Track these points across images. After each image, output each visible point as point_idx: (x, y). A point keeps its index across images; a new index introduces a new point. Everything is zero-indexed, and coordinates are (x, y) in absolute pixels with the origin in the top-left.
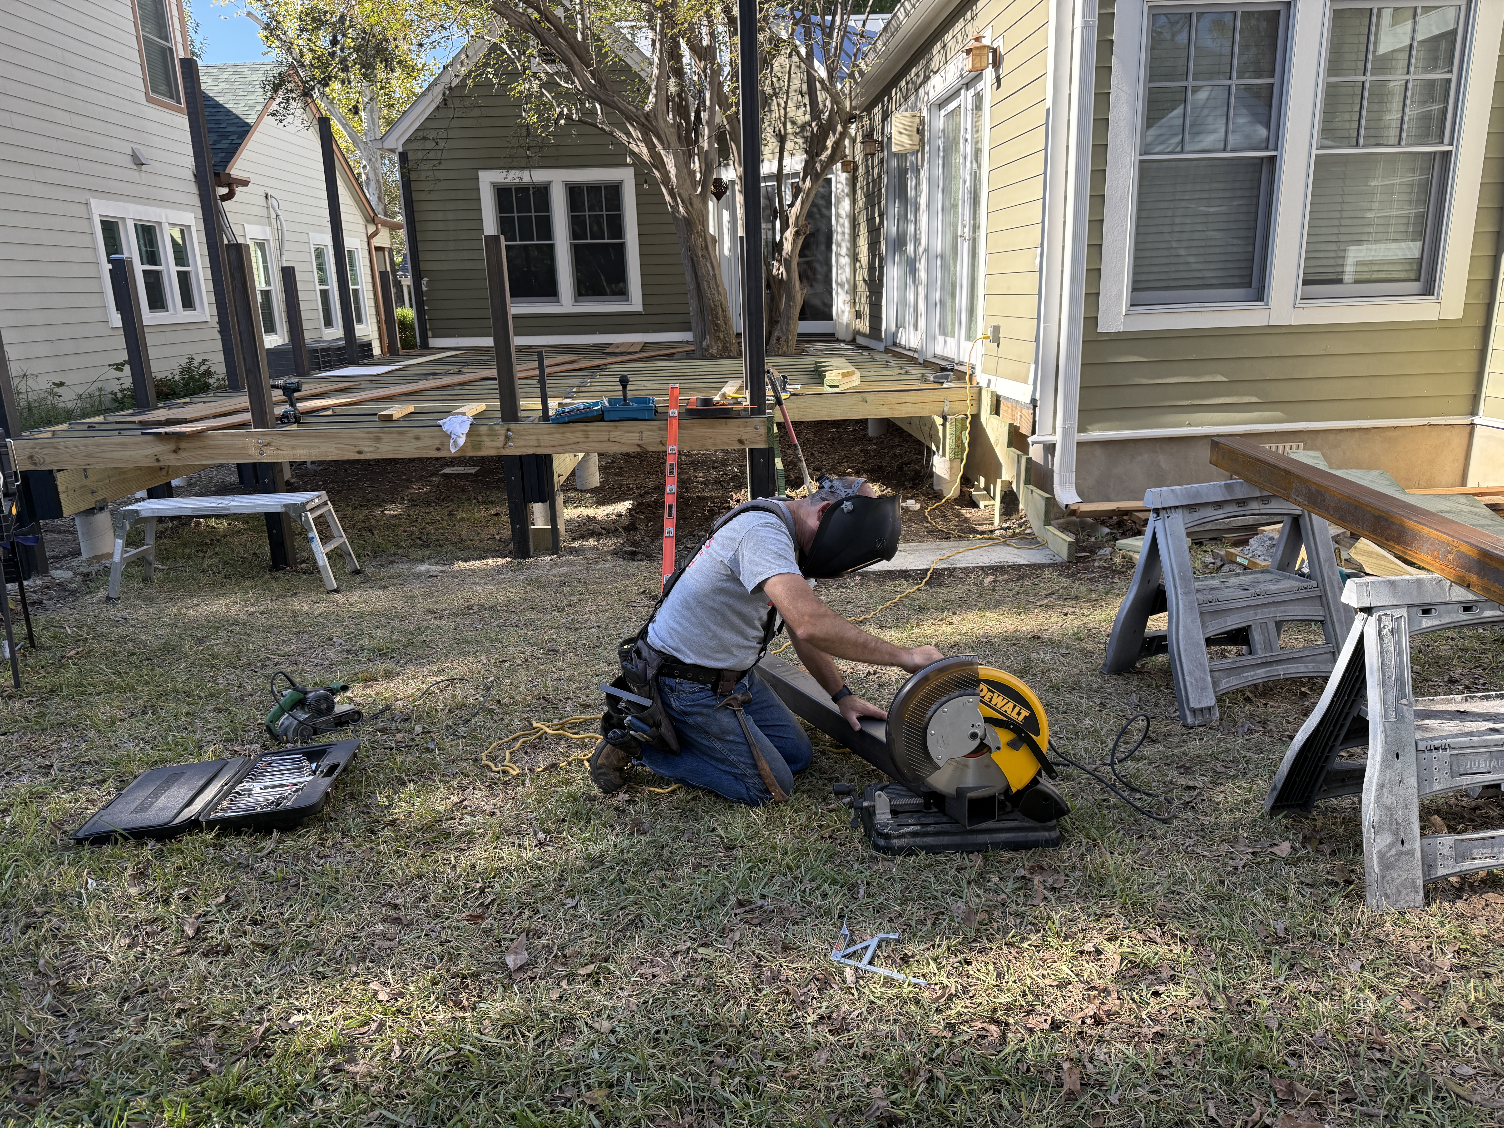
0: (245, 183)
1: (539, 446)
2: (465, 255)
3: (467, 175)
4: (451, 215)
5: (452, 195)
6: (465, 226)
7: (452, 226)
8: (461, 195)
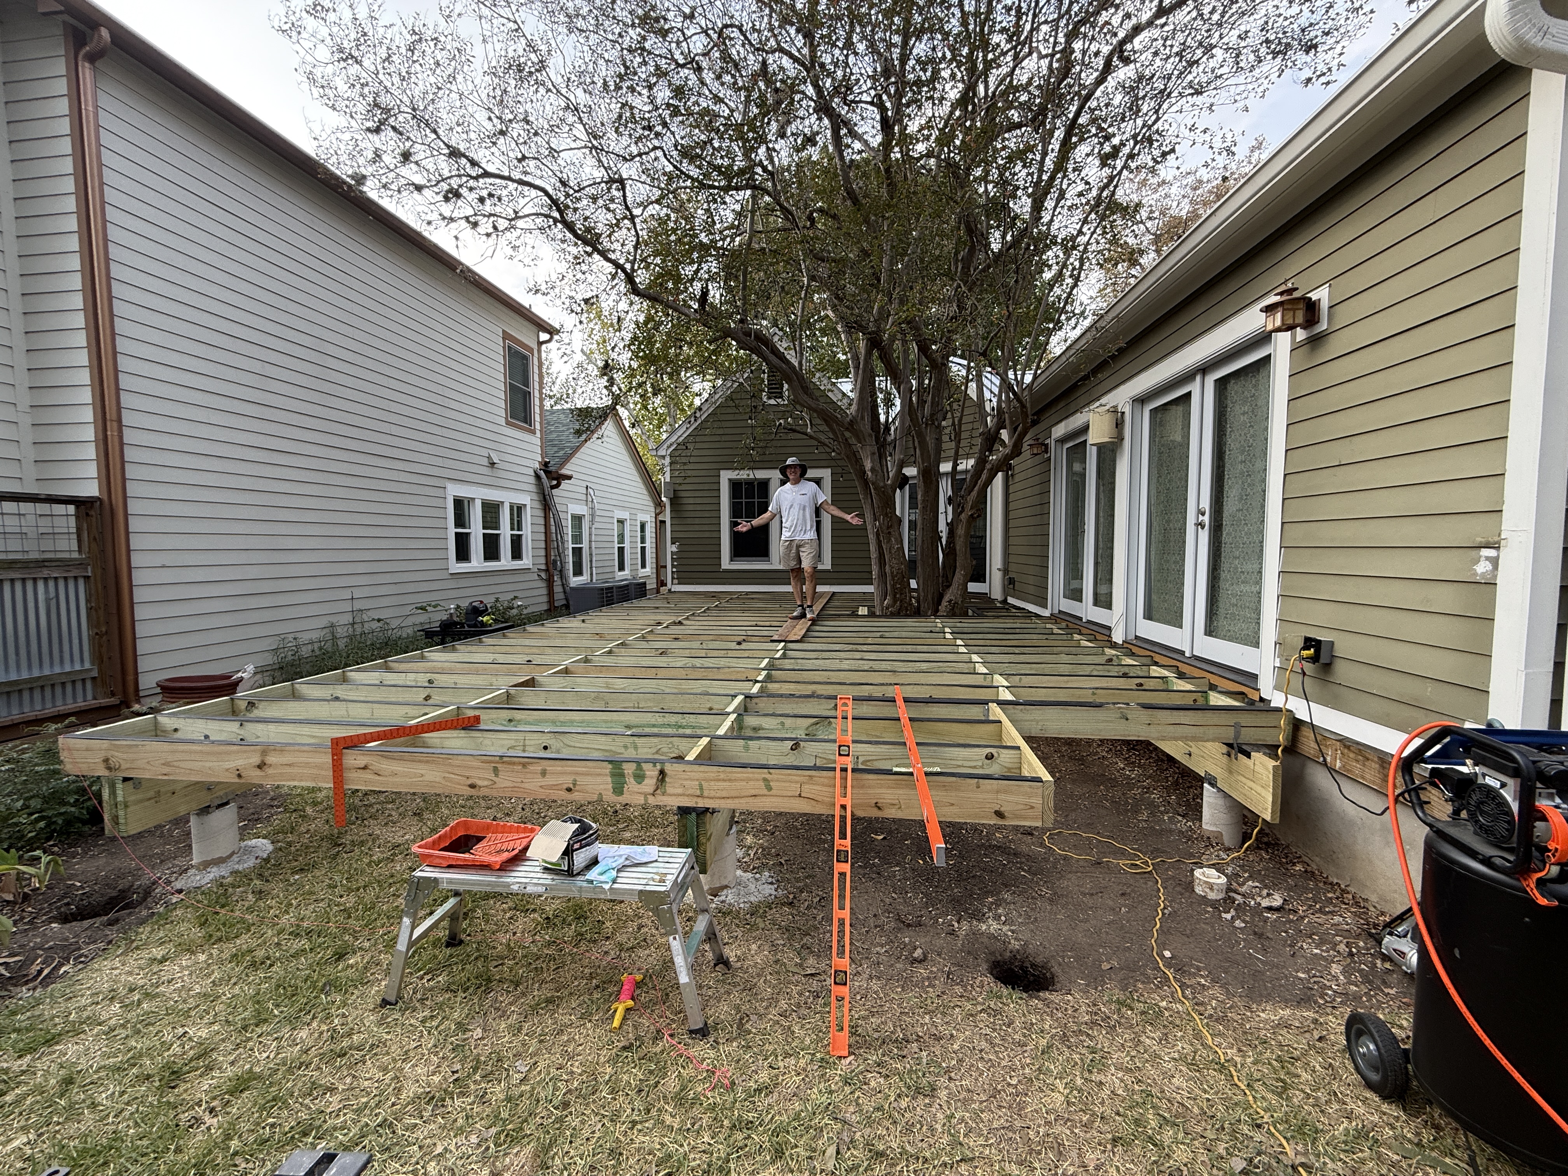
0: (569, 478)
1: (701, 796)
2: (706, 528)
3: (712, 473)
4: (699, 501)
5: (701, 487)
6: (708, 507)
7: (699, 508)
8: (707, 487)
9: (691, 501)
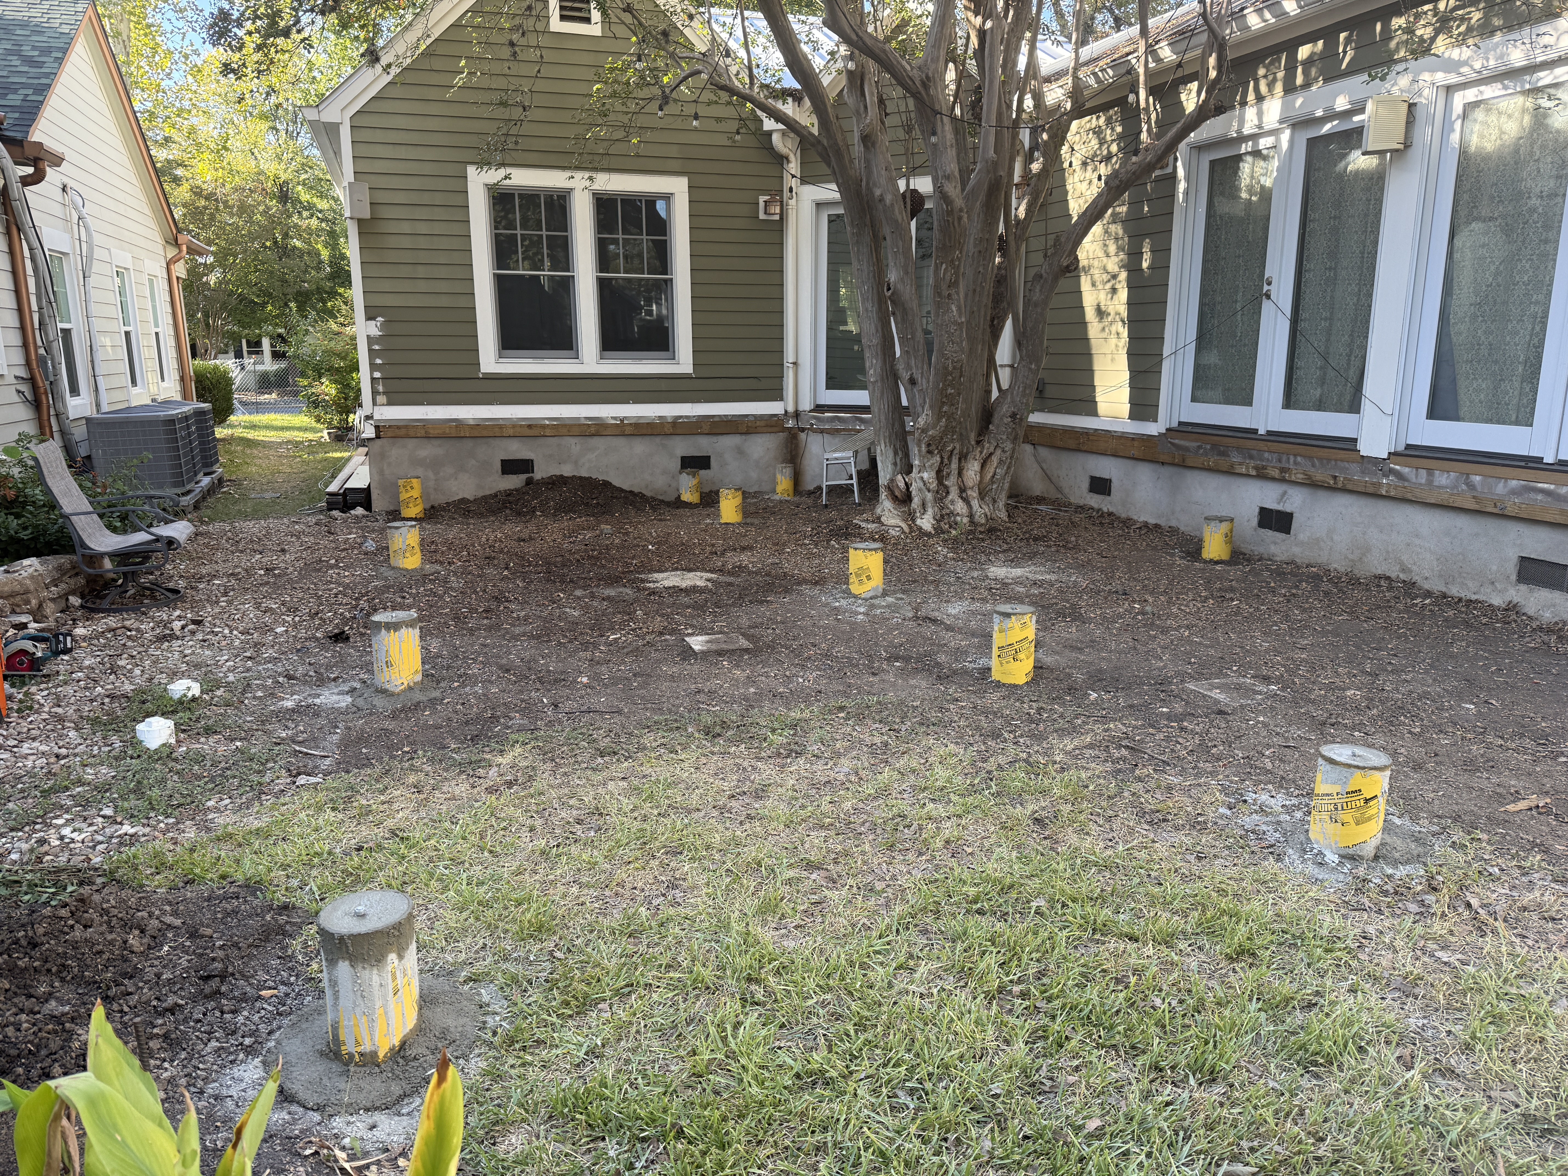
2: (443, 287)
3: (450, 169)
4: (423, 228)
5: (426, 199)
6: (444, 243)
7: (423, 243)
8: (438, 199)
9: (406, 228)
